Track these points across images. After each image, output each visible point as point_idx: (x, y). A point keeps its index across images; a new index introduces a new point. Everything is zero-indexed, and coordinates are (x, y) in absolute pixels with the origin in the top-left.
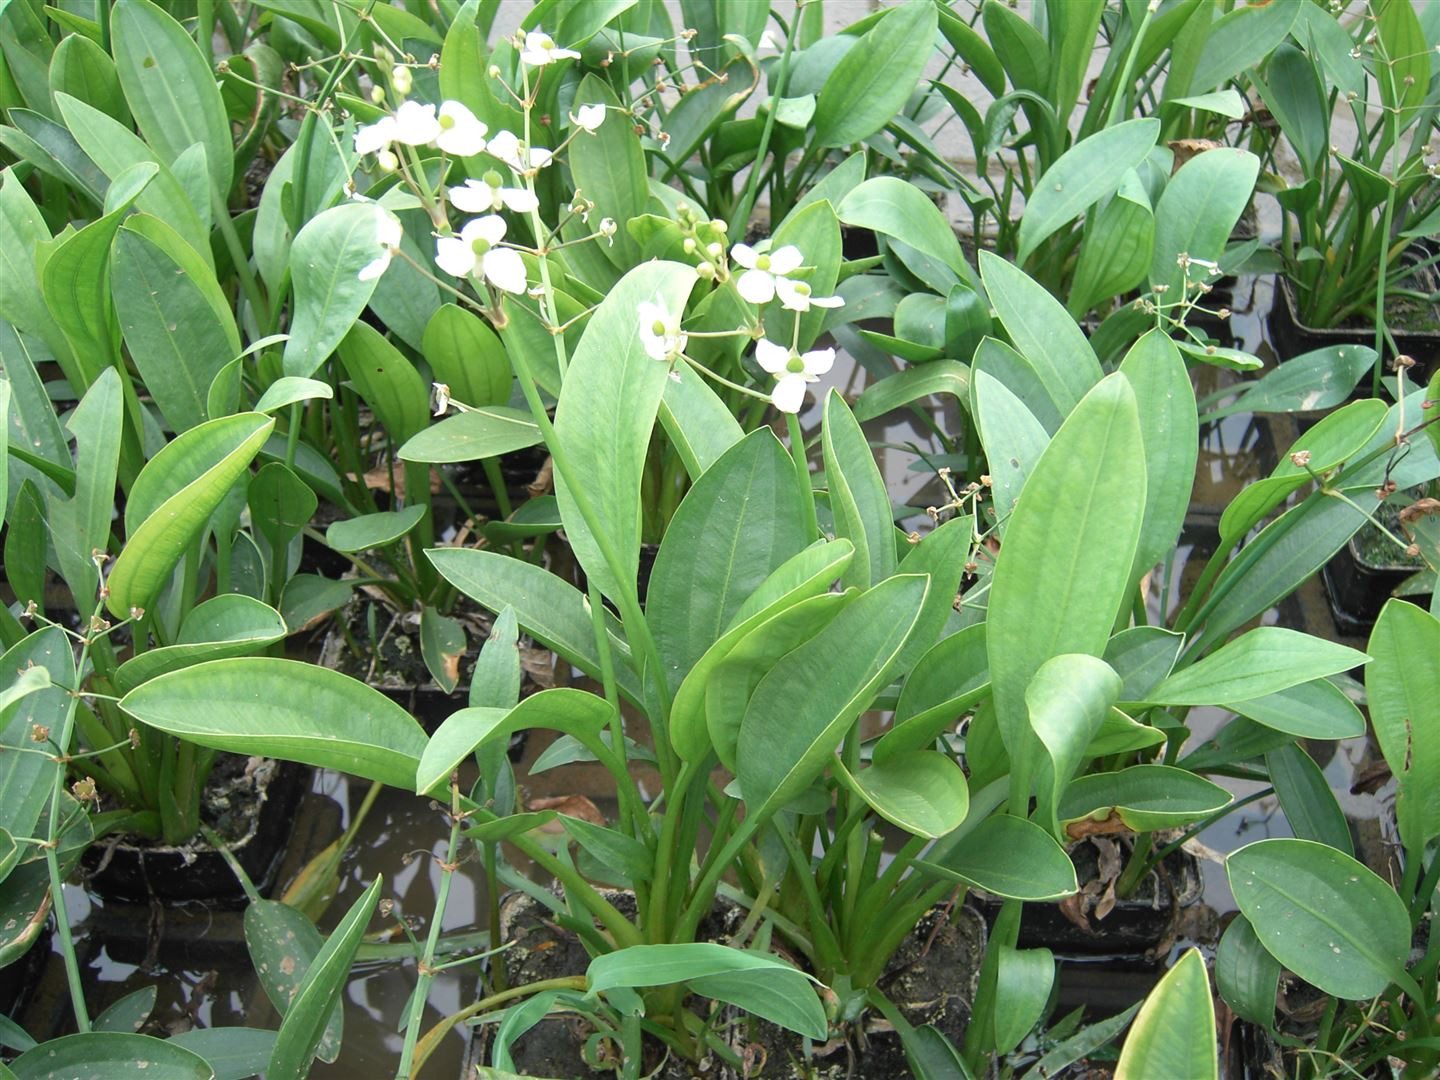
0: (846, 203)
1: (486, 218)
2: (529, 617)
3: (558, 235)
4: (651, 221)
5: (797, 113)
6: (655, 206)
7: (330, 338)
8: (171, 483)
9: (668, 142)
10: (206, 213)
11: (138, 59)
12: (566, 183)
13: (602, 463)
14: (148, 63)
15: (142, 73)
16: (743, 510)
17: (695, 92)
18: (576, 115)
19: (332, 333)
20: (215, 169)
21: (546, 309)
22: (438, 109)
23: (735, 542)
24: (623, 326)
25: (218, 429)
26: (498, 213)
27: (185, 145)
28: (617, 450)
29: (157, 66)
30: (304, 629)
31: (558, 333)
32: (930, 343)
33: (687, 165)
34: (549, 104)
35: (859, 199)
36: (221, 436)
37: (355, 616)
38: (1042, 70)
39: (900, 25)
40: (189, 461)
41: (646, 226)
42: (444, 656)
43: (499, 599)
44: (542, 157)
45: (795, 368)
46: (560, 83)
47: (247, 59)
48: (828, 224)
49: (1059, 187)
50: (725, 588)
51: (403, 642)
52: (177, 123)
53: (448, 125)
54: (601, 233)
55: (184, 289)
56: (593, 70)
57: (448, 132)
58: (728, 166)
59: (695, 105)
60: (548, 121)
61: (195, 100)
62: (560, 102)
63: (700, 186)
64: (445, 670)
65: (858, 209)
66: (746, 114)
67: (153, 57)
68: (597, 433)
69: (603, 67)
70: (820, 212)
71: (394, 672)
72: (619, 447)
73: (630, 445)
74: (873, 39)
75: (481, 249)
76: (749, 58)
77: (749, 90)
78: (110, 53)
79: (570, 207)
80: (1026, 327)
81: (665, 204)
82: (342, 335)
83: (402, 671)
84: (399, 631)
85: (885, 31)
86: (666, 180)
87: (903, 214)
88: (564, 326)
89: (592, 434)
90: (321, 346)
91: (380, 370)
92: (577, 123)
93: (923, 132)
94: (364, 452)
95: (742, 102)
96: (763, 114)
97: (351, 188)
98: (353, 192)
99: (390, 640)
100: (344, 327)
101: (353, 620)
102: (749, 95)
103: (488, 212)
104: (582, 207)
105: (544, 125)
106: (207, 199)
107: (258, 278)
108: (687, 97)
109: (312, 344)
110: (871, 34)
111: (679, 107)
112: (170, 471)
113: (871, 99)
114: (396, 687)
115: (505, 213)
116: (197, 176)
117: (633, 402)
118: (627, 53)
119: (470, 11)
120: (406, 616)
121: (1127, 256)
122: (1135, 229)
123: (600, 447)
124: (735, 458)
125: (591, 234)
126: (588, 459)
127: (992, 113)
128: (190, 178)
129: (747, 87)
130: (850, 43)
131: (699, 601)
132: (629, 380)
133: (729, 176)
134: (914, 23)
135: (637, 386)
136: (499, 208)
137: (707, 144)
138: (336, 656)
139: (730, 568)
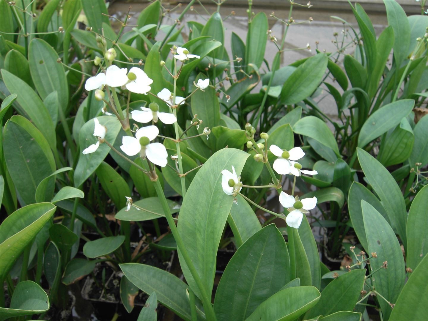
0: (296, 125)
1: (149, 127)
2: (162, 295)
3: (186, 133)
4: (221, 129)
5: (275, 92)
6: (222, 123)
7: (92, 168)
8: (14, 228)
9: (229, 99)
10: (56, 117)
11: (38, 60)
12: (189, 112)
13: (199, 237)
14: (41, 62)
15: (38, 65)
16: (260, 259)
17: (236, 84)
18: (197, 83)
19: (92, 166)
20: (61, 101)
21: (178, 164)
22: (128, 71)
23: (256, 273)
24: (212, 177)
25: (34, 208)
26: (156, 124)
27: (51, 91)
28: (206, 233)
29: (44, 63)
30: (73, 282)
31: (183, 177)
32: (327, 181)
33: (232, 109)
34: (185, 83)
35: (302, 124)
36: (35, 211)
37: (99, 270)
38: (364, 81)
39: (314, 62)
40: (22, 220)
41: (219, 131)
42: (129, 295)
43: (150, 286)
44: (180, 100)
45: (298, 206)
46: (189, 76)
47: (79, 64)
48: (289, 133)
49: (374, 123)
50: (250, 294)
51: (116, 282)
52: (49, 84)
53: (132, 78)
54: (203, 134)
55: (34, 146)
56: (202, 72)
57: (132, 83)
58: (247, 109)
59: (236, 88)
60: (184, 89)
61: (57, 76)
62: (189, 83)
63: (236, 116)
64: (129, 301)
65: (301, 128)
66: (256, 91)
67: (43, 60)
68: (197, 224)
69: (206, 71)
70: (286, 128)
71: (111, 295)
72: (207, 231)
73: (213, 232)
74: (304, 67)
75: (145, 142)
76: (257, 72)
77: (256, 83)
78: (27, 58)
79: (192, 122)
80: (375, 180)
81: (226, 122)
82: (96, 167)
83: (114, 294)
84: (115, 277)
85: (308, 64)
86: (225, 113)
87: (318, 130)
88: (185, 174)
89: (195, 223)
90: (88, 171)
91: (111, 181)
92: (197, 86)
93: (315, 101)
94: (108, 206)
95: (253, 88)
96: (263, 92)
97: (105, 110)
98: (105, 111)
99: (112, 281)
100: (97, 164)
101: (98, 272)
102: (256, 85)
103: (150, 123)
104: (197, 123)
105: (182, 90)
106: (56, 111)
107: (74, 141)
108: (233, 85)
109: (85, 170)
110: (303, 65)
111: (230, 89)
112: (14, 223)
113: (302, 88)
114: (111, 302)
115: (159, 124)
116: (53, 103)
117: (215, 213)
118: (216, 65)
119: (157, 46)
120: (118, 273)
121: (400, 150)
122: (405, 140)
123: (199, 230)
124: (259, 237)
125: (199, 134)
126: (193, 234)
127: (345, 95)
128: (51, 104)
129: (256, 82)
130: (293, 69)
131: (238, 299)
132: (214, 202)
133: (247, 113)
134: (319, 62)
135: (218, 205)
136: (156, 121)
137: (239, 103)
138: (90, 286)
139: (253, 285)
